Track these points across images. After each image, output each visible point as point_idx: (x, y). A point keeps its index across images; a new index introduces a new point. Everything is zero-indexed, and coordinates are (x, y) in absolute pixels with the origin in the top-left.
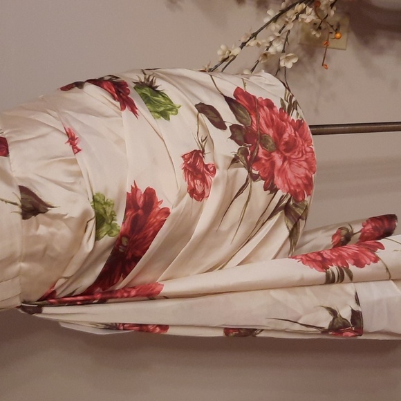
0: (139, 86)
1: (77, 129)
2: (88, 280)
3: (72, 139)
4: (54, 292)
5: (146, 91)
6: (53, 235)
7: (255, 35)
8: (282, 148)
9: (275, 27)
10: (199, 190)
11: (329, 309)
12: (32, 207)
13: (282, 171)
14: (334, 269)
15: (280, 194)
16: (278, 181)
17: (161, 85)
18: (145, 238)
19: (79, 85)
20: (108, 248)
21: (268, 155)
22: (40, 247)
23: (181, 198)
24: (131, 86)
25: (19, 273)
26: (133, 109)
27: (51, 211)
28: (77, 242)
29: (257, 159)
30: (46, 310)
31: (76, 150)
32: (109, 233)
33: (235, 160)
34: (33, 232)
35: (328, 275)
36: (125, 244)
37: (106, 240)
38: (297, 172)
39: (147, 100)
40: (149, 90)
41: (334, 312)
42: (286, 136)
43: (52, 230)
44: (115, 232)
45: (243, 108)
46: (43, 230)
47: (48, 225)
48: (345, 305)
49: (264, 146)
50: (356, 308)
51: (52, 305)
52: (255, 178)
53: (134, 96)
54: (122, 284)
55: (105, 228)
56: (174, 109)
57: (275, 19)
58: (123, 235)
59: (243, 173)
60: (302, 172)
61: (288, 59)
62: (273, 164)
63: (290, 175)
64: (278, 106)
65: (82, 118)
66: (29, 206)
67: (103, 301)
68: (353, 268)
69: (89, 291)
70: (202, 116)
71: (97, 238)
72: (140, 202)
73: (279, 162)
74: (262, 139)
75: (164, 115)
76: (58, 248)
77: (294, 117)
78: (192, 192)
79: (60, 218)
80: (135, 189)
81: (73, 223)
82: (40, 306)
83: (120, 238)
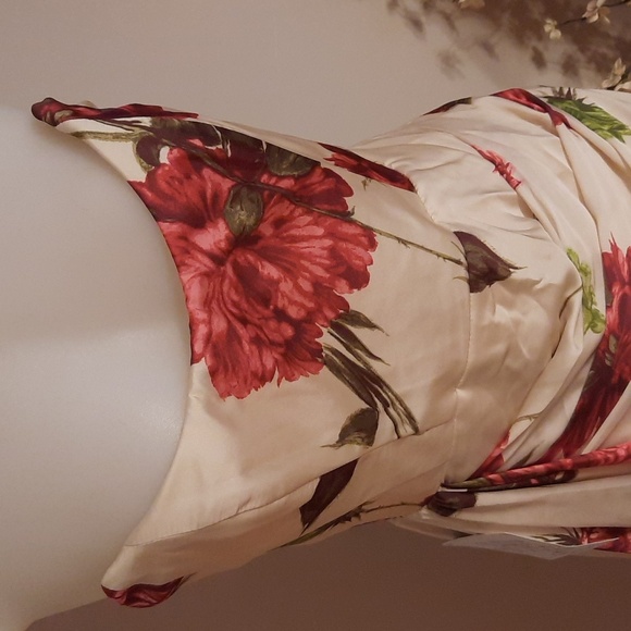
0: (552, 100)
1: (501, 155)
2: (554, 428)
4: (500, 457)
5: (570, 106)
6: (517, 323)
17: (586, 97)
22: (500, 348)
26: (569, 126)
27: (516, 275)
31: (513, 182)
32: (593, 326)
34: (488, 318)
36: (612, 348)
37: (591, 338)
39: (579, 116)
40: (573, 104)
43: (515, 314)
44: (601, 327)
46: (503, 315)
47: (509, 305)
51: (493, 487)
58: (611, 331)
65: (496, 139)
66: (481, 265)
69: (550, 453)
72: (625, 273)
75: (615, 134)
79: (527, 287)
80: (614, 247)
81: (551, 299)
82: (473, 491)
83: (605, 339)
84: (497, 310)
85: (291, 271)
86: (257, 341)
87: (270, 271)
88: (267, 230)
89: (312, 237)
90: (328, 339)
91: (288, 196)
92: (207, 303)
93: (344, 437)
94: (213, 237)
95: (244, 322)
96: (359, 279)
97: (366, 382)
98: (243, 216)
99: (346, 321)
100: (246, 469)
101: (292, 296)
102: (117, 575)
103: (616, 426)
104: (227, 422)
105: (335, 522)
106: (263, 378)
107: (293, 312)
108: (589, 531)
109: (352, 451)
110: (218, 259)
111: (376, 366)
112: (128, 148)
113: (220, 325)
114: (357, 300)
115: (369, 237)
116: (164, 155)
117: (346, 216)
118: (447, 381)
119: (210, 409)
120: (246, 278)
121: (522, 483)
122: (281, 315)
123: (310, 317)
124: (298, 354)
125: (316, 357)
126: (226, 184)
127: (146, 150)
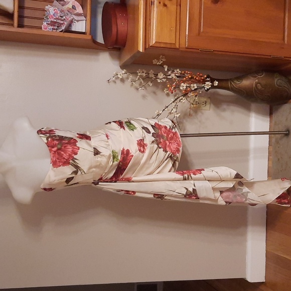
0: (126, 122)
1: (109, 134)
2: (111, 175)
3: (107, 136)
4: (102, 178)
5: (128, 124)
6: (102, 160)
7: (167, 107)
8: (169, 140)
9: (174, 104)
10: (142, 150)
11: (185, 188)
12: (97, 153)
13: (169, 146)
14: (186, 175)
15: (168, 153)
16: (168, 149)
17: (132, 122)
18: (127, 163)
19: (110, 123)
20: (116, 166)
21: (165, 141)
22: (98, 164)
23: (136, 152)
24: (124, 122)
25: (93, 172)
26: (124, 129)
27: (101, 154)
28: (108, 162)
29: (161, 142)
30: (100, 183)
31: (108, 139)
32: (117, 161)
33: (153, 142)
34: (97, 159)
35: (184, 177)
36: (121, 164)
37: (116, 163)
38: (174, 146)
39: (128, 126)
40: (129, 123)
41: (187, 189)
42: (170, 136)
44: (119, 161)
45: (157, 128)
46: (99, 159)
47: (101, 158)
48: (191, 187)
49: (163, 139)
50: (194, 188)
51: (101, 182)
52: (160, 148)
53: (125, 125)
54: (121, 177)
55: (115, 159)
56: (135, 128)
57: (174, 102)
58: (120, 162)
59: (156, 146)
60: (175, 146)
61: (177, 114)
62: (166, 144)
63: (172, 147)
64: (168, 127)
65: (110, 131)
67: (115, 182)
68: (192, 175)
69: (111, 178)
70: (143, 130)
71: (113, 162)
72: (125, 153)
73: (168, 144)
74: (162, 136)
75: (133, 130)
76: (103, 164)
77: (174, 131)
78: (140, 150)
79: (103, 155)
80: (123, 149)
81: (107, 157)
82: (99, 182)
83: (119, 163)
84: (98, 158)
85: (65, 153)
86: (59, 162)
87: (62, 153)
88: (63, 148)
89: (70, 149)
90: (71, 161)
91: (66, 143)
92: (53, 157)
93: (72, 174)
94: (55, 149)
95: (58, 159)
96: (76, 154)
97: (77, 167)
98: (59, 146)
99: (74, 159)
100: (55, 176)
101: (65, 156)
102: (42, 186)
103: (124, 176)
104: (54, 171)
105: (73, 184)
106: (60, 166)
107: (66, 158)
108: (122, 190)
109: (73, 175)
110: (55, 152)
111: (79, 165)
112: (45, 138)
113: (54, 159)
114: (75, 157)
115: (79, 148)
116: (49, 139)
117: (76, 145)
118: (90, 168)
119: (52, 169)
120: (59, 154)
121: (107, 182)
122: (64, 158)
123: (68, 158)
124: (66, 163)
125: (69, 163)
126: (57, 142)
127: (47, 139)
